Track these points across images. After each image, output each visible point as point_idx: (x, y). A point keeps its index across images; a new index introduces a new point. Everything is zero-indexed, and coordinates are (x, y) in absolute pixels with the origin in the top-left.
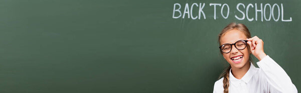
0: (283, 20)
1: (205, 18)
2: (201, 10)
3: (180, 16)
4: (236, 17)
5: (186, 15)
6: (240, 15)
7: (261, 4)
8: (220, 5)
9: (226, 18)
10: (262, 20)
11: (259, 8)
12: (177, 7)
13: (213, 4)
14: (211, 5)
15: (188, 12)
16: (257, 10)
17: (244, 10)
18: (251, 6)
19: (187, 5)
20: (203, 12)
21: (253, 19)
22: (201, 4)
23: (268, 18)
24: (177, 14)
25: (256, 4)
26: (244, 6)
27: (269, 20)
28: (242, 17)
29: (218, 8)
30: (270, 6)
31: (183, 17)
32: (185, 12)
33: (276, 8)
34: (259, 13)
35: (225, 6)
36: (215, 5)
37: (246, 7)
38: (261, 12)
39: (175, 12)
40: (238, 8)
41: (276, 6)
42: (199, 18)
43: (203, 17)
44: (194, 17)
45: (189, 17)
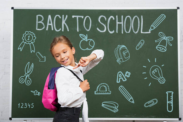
0: (142, 32)
1: (68, 30)
2: (64, 22)
3: (44, 28)
4: (98, 29)
5: (50, 26)
6: (102, 28)
7: (122, 16)
8: (82, 17)
9: (88, 30)
10: (122, 33)
11: (120, 21)
12: (40, 19)
13: (75, 16)
14: (73, 17)
15: (51, 24)
16: (118, 23)
17: (105, 23)
18: (112, 18)
19: (50, 17)
20: (66, 24)
21: (113, 32)
22: (63, 16)
23: (128, 31)
24: (40, 26)
25: (117, 16)
26: (106, 19)
27: (129, 32)
28: (103, 29)
29: (81, 20)
30: (130, 18)
31: (47, 29)
32: (48, 24)
33: (136, 20)
34: (120, 25)
35: (88, 18)
36: (77, 17)
37: (107, 19)
38: (121, 24)
39: (38, 23)
40: (99, 21)
41: (136, 18)
42: (63, 30)
43: (67, 29)
44: (58, 30)
45: (52, 29)
